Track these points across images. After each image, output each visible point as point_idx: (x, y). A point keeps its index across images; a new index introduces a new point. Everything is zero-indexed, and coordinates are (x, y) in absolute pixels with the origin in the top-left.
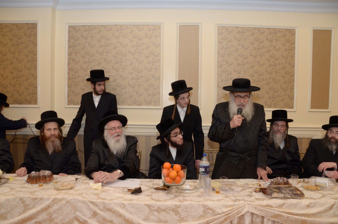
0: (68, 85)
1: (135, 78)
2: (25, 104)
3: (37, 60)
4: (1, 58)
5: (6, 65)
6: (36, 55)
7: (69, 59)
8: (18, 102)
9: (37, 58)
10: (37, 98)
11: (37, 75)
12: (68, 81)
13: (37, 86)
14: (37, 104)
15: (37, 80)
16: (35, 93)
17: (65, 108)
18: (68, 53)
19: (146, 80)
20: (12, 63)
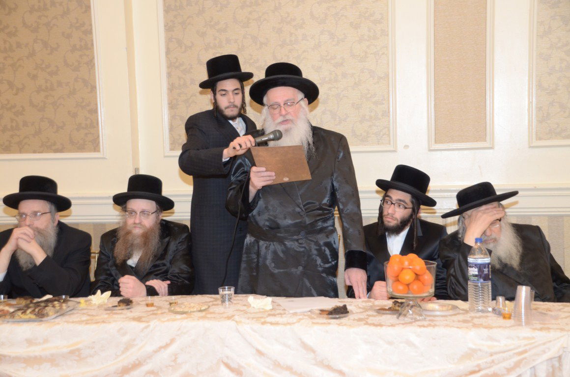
0: (169, 104)
1: (327, 79)
2: (70, 151)
3: (92, 45)
4: (5, 42)
5: (19, 60)
6: (90, 32)
7: (169, 40)
8: (54, 148)
9: (92, 40)
10: (98, 136)
11: (95, 82)
12: (168, 94)
13: (97, 109)
14: (99, 151)
15: (96, 93)
16: (93, 124)
17: (165, 157)
18: (165, 26)
19: (355, 83)
20: (32, 54)
